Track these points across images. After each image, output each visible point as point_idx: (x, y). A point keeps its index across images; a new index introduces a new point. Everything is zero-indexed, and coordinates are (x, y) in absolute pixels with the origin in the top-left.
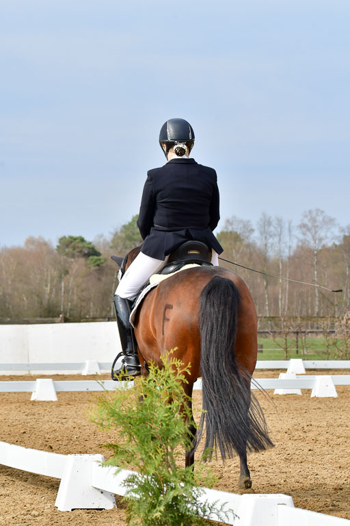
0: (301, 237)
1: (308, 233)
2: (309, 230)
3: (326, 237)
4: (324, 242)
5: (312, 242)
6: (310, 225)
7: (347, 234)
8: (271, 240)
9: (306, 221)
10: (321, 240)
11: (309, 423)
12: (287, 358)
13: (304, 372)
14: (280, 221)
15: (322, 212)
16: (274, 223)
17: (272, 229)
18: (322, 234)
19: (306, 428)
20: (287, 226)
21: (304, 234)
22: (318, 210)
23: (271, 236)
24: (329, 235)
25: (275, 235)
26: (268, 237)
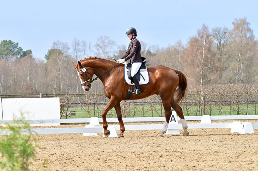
0: (96, 51)
1: (100, 49)
2: (101, 47)
3: (111, 52)
4: (109, 54)
5: (103, 54)
6: (101, 45)
7: (122, 50)
8: (79, 54)
9: (99, 42)
10: (107, 53)
11: (102, 151)
12: (89, 117)
13: (99, 124)
14: (84, 43)
15: (108, 38)
16: (81, 44)
17: (80, 47)
18: (108, 49)
19: (101, 154)
20: (88, 45)
21: (98, 50)
22: (106, 37)
23: (79, 51)
24: (112, 50)
25: (82, 50)
26: (77, 52)
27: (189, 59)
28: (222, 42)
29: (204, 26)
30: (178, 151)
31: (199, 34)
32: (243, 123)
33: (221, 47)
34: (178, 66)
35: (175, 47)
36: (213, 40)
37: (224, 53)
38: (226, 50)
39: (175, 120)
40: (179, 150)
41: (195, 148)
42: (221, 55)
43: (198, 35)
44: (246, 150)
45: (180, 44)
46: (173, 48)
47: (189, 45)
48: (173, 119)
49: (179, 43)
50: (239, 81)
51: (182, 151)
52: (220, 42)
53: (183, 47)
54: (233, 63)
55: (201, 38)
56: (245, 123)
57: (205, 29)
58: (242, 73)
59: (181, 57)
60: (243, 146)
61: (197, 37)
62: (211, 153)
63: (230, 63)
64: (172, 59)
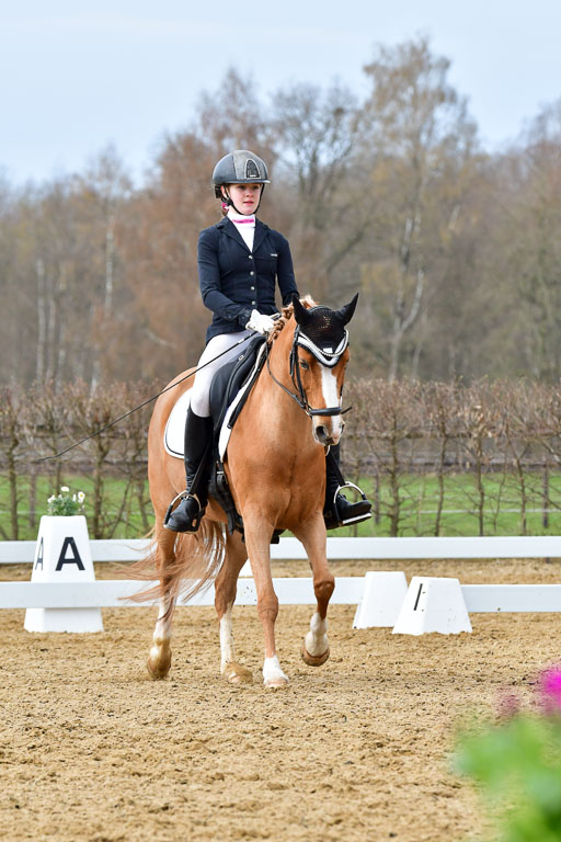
27: (157, 245)
28: (325, 159)
29: (233, 76)
30: (89, 721)
31: (207, 117)
32: (416, 581)
33: (320, 185)
34: (103, 278)
35: (88, 182)
36: (278, 148)
37: (335, 214)
38: (340, 199)
39: (77, 560)
40: (92, 718)
41: (174, 709)
42: (320, 226)
43: (206, 124)
44: (422, 722)
45: (108, 166)
46: (77, 188)
47: (158, 171)
48: (70, 555)
49: (104, 161)
50: (404, 355)
51: (106, 722)
52: (314, 159)
53: (127, 184)
54: (379, 267)
55: (221, 135)
56: (426, 581)
57: (240, 95)
58: (424, 318)
59: (120, 232)
60: (412, 700)
61: (199, 133)
62: (250, 739)
63: (364, 267)
64: (73, 240)
